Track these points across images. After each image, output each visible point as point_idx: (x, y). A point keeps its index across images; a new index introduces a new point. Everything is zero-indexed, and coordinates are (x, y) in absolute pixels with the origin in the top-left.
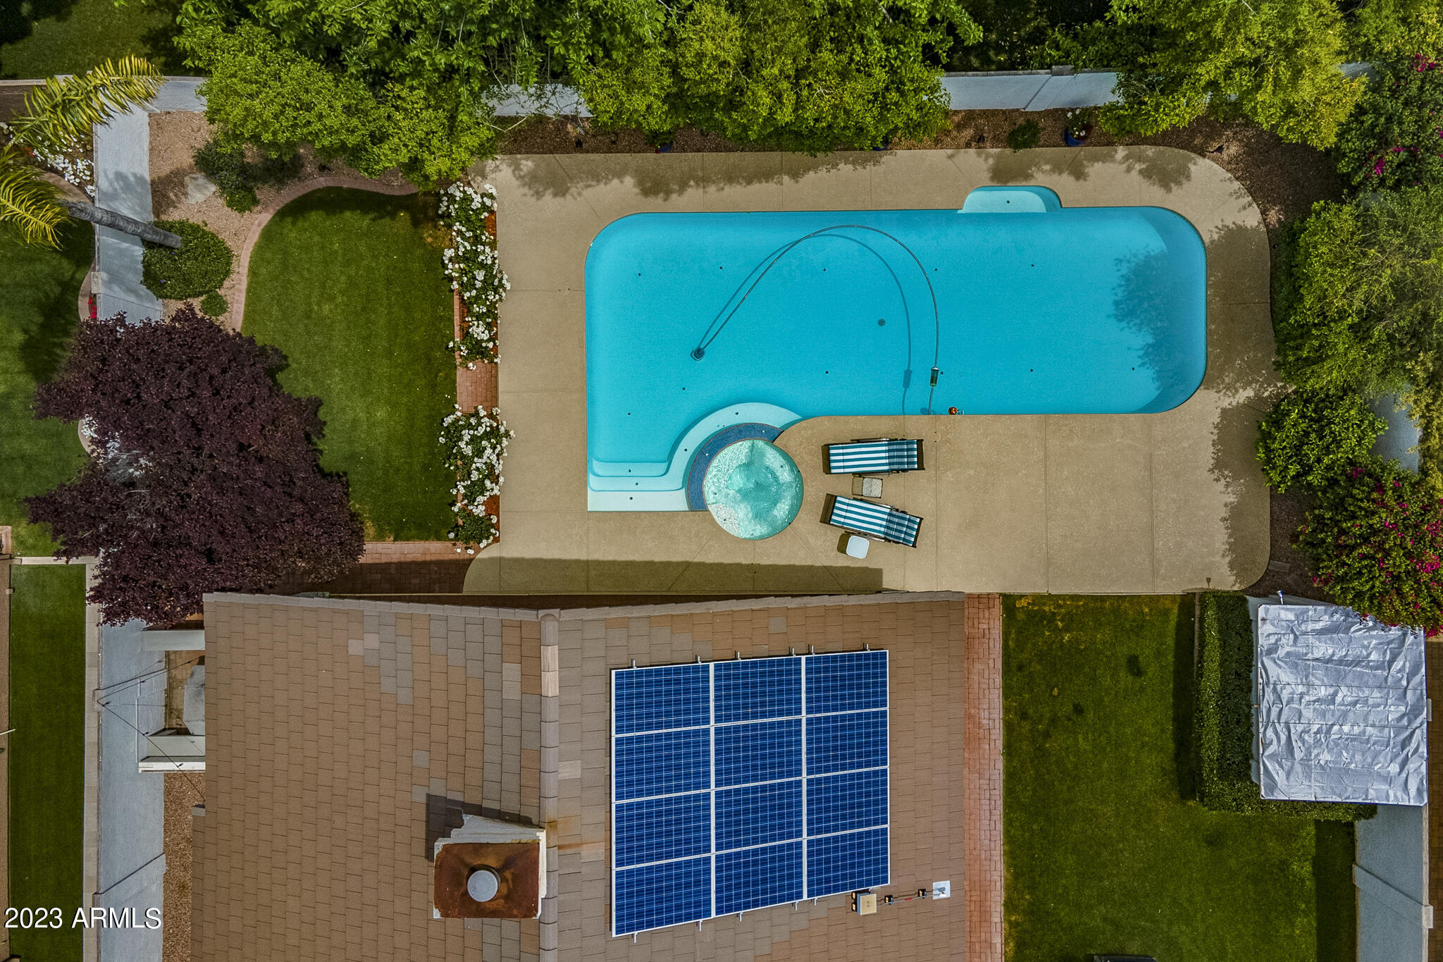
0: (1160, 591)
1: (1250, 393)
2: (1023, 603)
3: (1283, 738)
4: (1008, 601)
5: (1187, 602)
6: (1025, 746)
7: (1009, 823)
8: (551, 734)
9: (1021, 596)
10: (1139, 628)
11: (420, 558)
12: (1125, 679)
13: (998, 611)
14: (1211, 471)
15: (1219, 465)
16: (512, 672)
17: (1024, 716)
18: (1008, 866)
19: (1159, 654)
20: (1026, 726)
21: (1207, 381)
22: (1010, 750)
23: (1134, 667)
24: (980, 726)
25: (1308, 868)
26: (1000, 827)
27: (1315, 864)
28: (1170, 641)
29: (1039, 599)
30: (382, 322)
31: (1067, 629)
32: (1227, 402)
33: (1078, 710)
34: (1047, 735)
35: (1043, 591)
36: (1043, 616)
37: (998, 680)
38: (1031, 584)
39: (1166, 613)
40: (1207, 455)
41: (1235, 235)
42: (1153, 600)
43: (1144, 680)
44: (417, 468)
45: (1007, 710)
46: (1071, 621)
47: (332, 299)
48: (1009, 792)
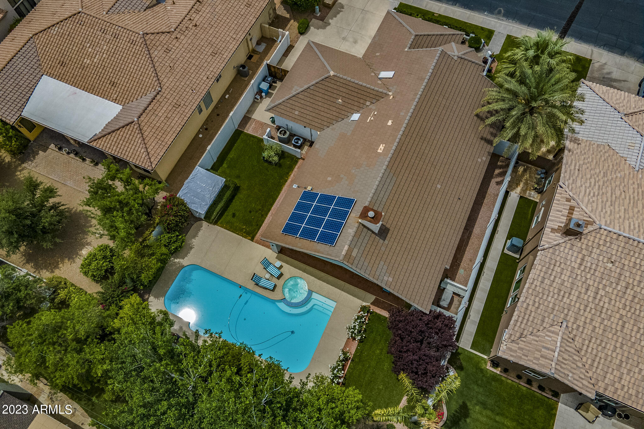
0: (219, 228)
1: (176, 260)
4: (252, 240)
5: (215, 223)
6: (265, 209)
7: (277, 196)
8: (350, 238)
9: (249, 239)
10: (228, 223)
11: (383, 310)
12: (237, 213)
13: (255, 239)
15: (191, 248)
17: (262, 215)
18: (282, 188)
19: (227, 216)
20: (263, 213)
21: (183, 267)
22: (269, 210)
23: (234, 215)
24: (273, 217)
25: (224, 165)
26: (279, 196)
28: (224, 217)
29: (245, 237)
30: (367, 376)
31: (243, 229)
32: (181, 260)
33: (250, 212)
34: (260, 209)
36: (246, 233)
37: (263, 224)
38: (246, 242)
39: (221, 223)
40: (192, 251)
41: (157, 297)
42: (222, 227)
43: (233, 212)
44: (374, 333)
45: (265, 218)
46: (241, 230)
47: (378, 389)
48: (274, 202)
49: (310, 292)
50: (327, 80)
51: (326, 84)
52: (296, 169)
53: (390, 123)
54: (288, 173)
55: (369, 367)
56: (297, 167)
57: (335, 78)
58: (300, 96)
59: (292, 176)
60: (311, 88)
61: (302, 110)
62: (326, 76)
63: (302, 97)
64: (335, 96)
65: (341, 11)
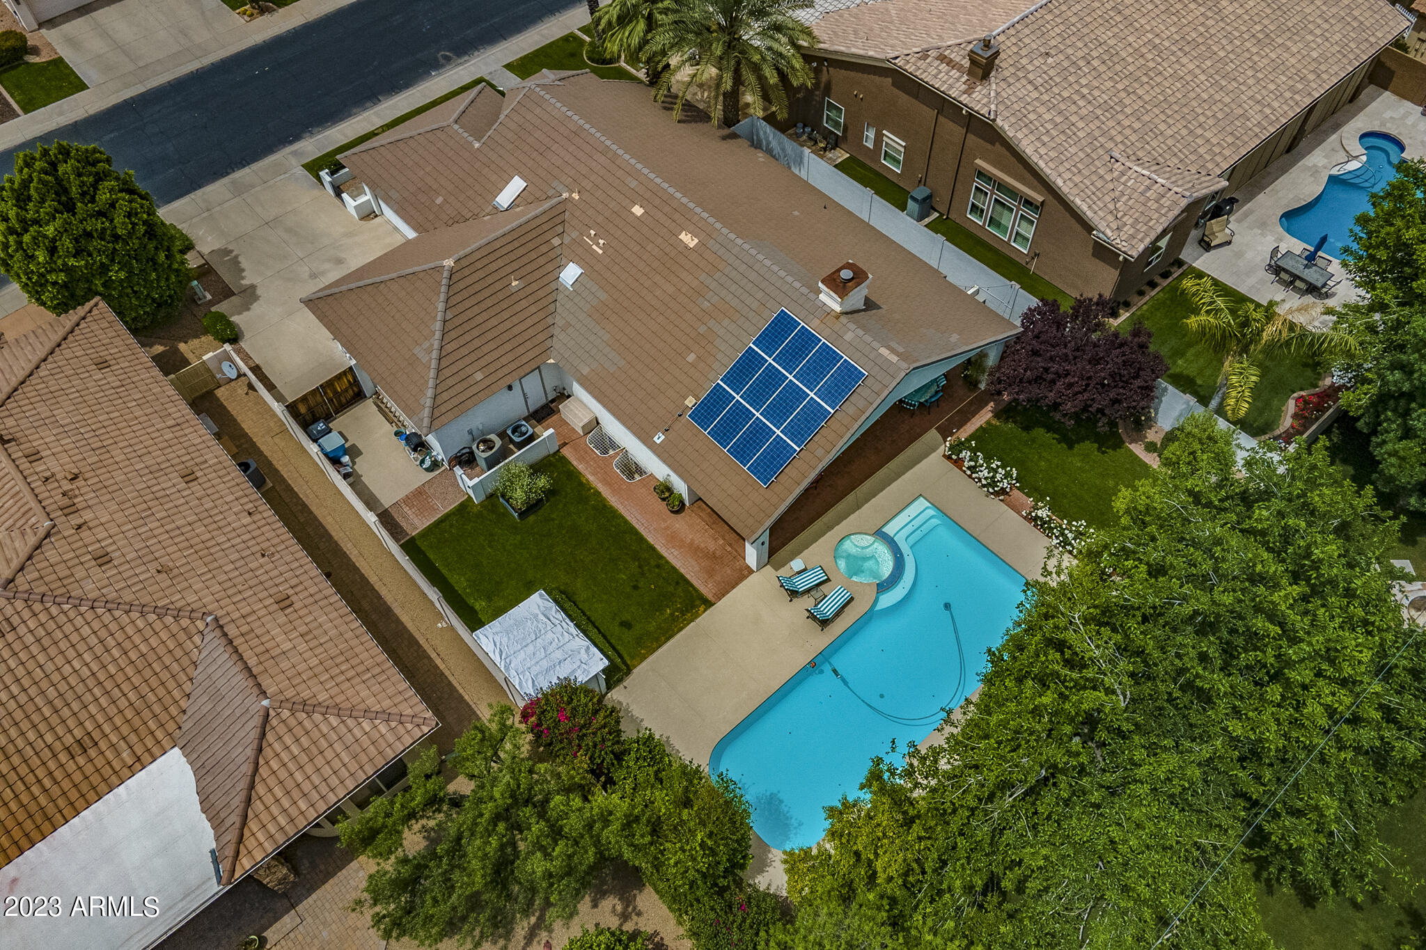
0: (644, 664)
2: (702, 609)
3: (552, 618)
4: (708, 604)
6: (646, 555)
7: (626, 522)
8: (867, 339)
9: (705, 610)
10: (639, 642)
12: (626, 617)
13: (710, 597)
14: (668, 738)
16: (900, 349)
17: (658, 566)
18: (611, 507)
20: (653, 563)
22: (652, 549)
23: (626, 625)
24: (673, 547)
25: (477, 607)
26: (628, 518)
27: (476, 612)
28: (618, 647)
29: (697, 616)
31: (672, 614)
33: (636, 587)
34: (640, 567)
35: (697, 620)
36: (687, 611)
37: (682, 571)
38: (706, 619)
42: (644, 658)
43: (617, 623)
45: (667, 562)
46: (673, 619)
48: (637, 533)
49: (880, 534)
50: (455, 278)
51: (461, 285)
52: (580, 467)
53: (638, 210)
54: (581, 484)
56: (575, 463)
57: (464, 263)
58: (449, 348)
59: (591, 478)
60: (449, 315)
61: (483, 362)
62: (446, 274)
63: (453, 345)
64: (498, 286)
65: (237, 257)
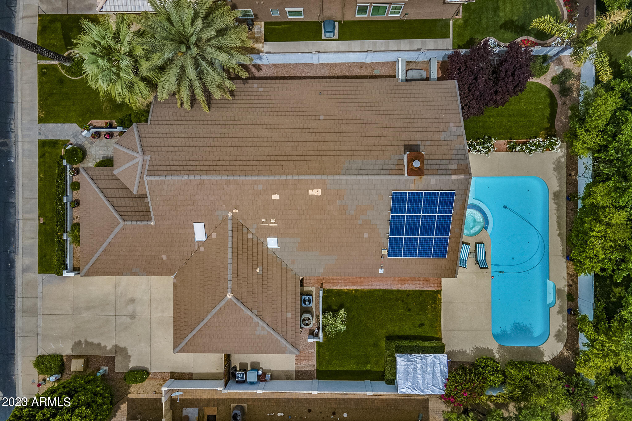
0: (442, 332)
1: (497, 357)
2: (439, 296)
3: (412, 360)
4: (439, 292)
5: (439, 339)
6: (400, 295)
7: (379, 291)
8: (443, 177)
9: (441, 295)
10: (432, 326)
12: (418, 322)
13: (437, 289)
14: (476, 346)
15: (477, 348)
16: (455, 167)
17: (408, 295)
18: (367, 290)
19: (425, 332)
20: (405, 296)
21: (500, 346)
22: (398, 291)
23: (422, 325)
24: (405, 283)
25: (368, 368)
26: (378, 288)
27: (370, 370)
28: (428, 335)
29: (440, 300)
30: (518, 120)
31: (432, 307)
32: (495, 351)
33: (409, 310)
34: (403, 301)
35: (442, 301)
36: (435, 301)
37: (417, 289)
38: (444, 297)
39: (437, 334)
40: (480, 345)
41: (541, 354)
42: (440, 330)
43: (418, 328)
44: (476, 130)
45: (409, 291)
46: (434, 308)
48: (388, 291)
50: (240, 298)
52: (338, 287)
53: (276, 197)
54: (346, 293)
55: (509, 121)
56: (335, 287)
58: (269, 321)
59: (347, 287)
60: (255, 312)
61: (284, 309)
62: (236, 301)
63: (269, 317)
64: (255, 279)
65: (86, 341)
